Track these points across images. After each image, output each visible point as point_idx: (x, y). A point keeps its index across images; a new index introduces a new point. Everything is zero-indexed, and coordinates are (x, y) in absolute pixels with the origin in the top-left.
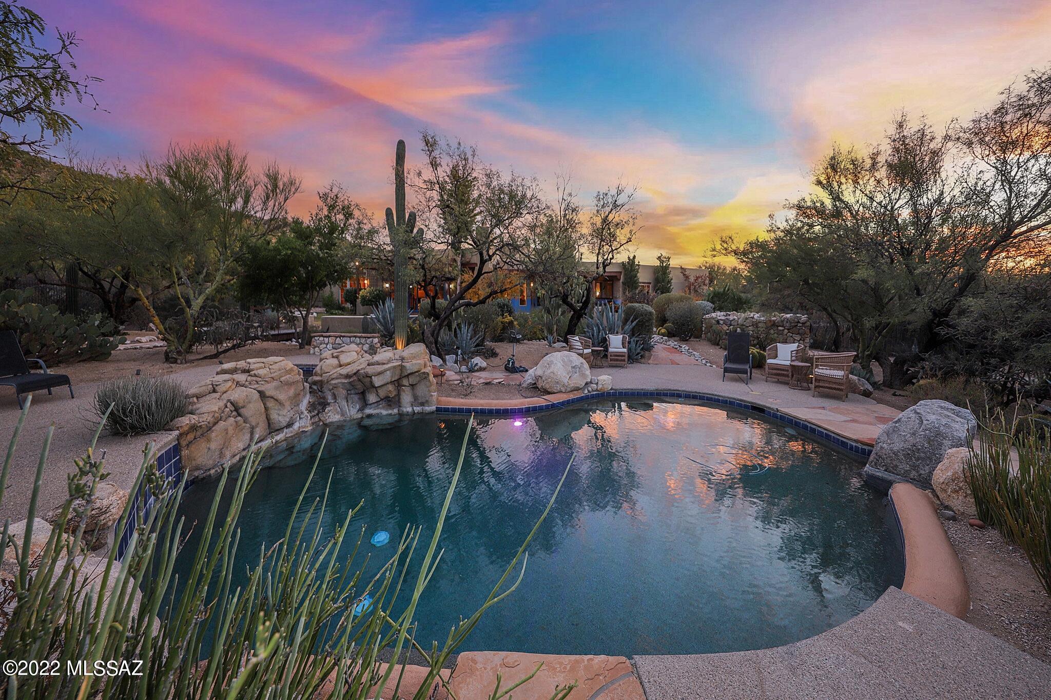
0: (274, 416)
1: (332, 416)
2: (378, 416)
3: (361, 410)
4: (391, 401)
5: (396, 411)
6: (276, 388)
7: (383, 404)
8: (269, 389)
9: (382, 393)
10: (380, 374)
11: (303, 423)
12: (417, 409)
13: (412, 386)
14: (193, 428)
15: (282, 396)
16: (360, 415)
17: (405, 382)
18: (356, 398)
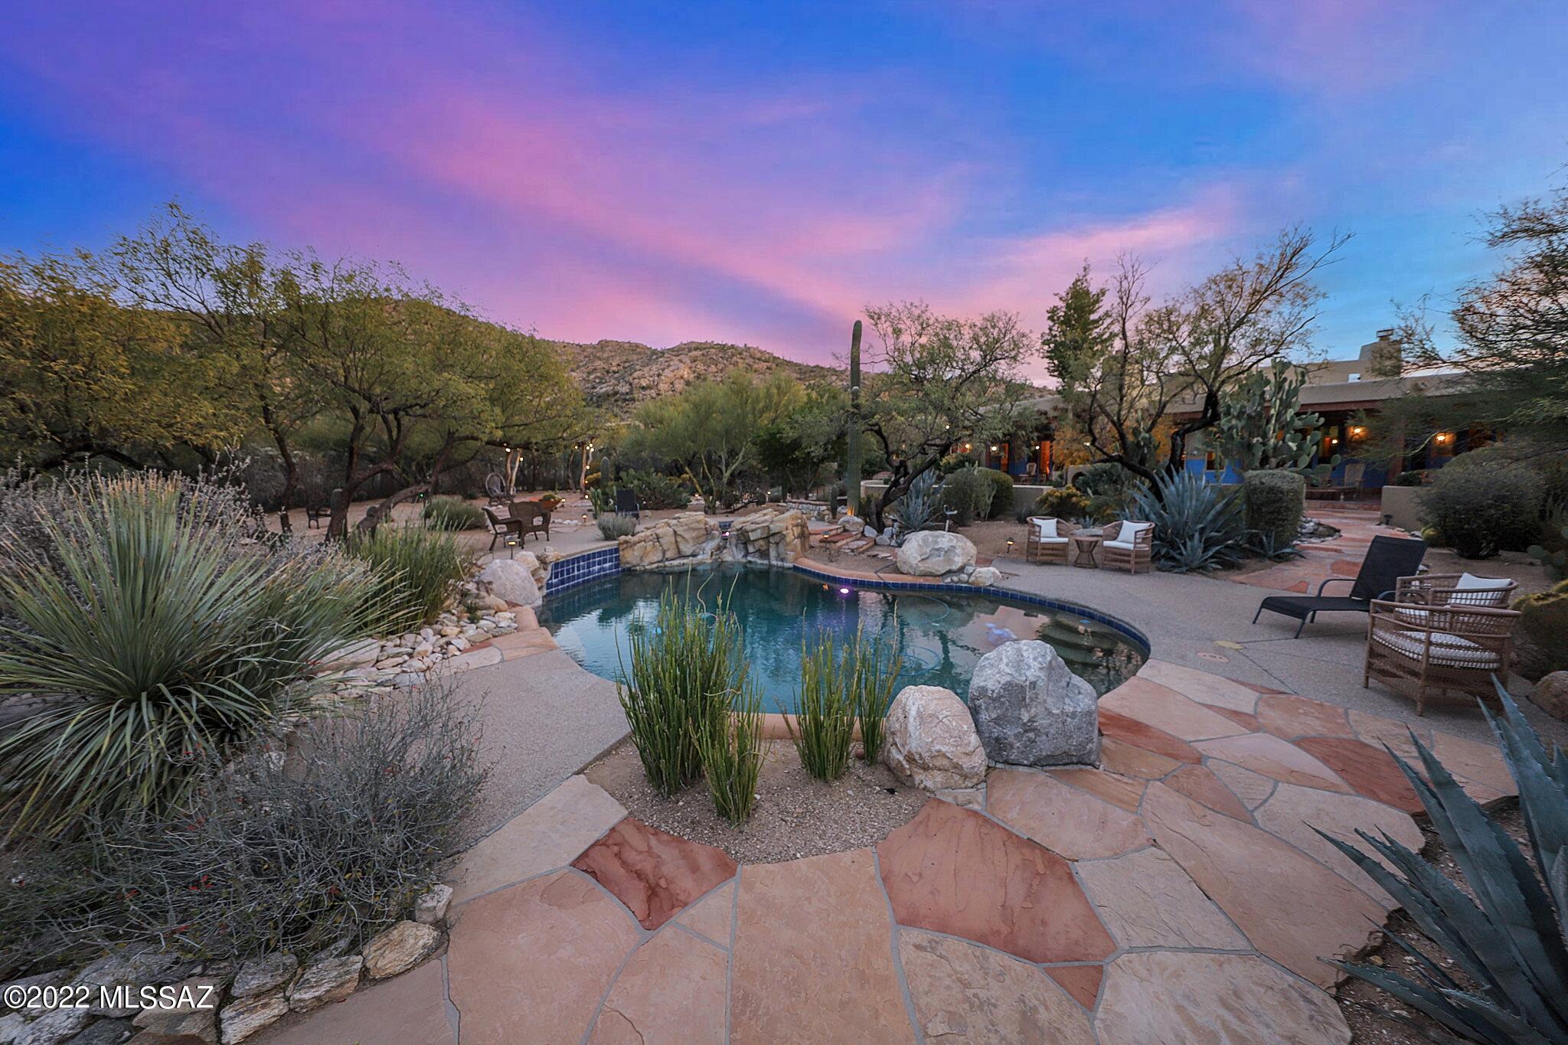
0: (682, 547)
1: (727, 557)
2: (755, 563)
3: (745, 556)
4: (764, 554)
5: (766, 562)
6: (685, 530)
7: (757, 554)
8: (680, 530)
9: (757, 545)
10: (753, 531)
11: (705, 556)
12: (780, 564)
13: (777, 544)
14: (626, 542)
15: (687, 535)
16: (744, 560)
17: (772, 540)
18: (742, 546)
